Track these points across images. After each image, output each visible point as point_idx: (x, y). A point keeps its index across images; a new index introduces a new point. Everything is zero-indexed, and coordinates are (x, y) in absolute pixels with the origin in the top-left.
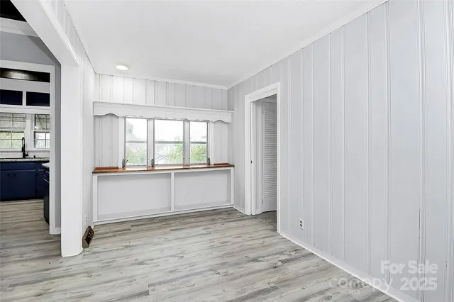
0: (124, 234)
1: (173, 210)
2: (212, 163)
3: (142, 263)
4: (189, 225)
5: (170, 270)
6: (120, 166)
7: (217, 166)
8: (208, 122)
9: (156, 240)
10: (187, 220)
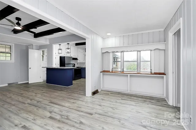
0: (105, 95)
1: (129, 91)
2: (153, 72)
3: (100, 106)
4: (130, 99)
5: (105, 111)
6: (111, 71)
7: (155, 74)
8: (151, 50)
9: (112, 100)
10: (133, 98)
